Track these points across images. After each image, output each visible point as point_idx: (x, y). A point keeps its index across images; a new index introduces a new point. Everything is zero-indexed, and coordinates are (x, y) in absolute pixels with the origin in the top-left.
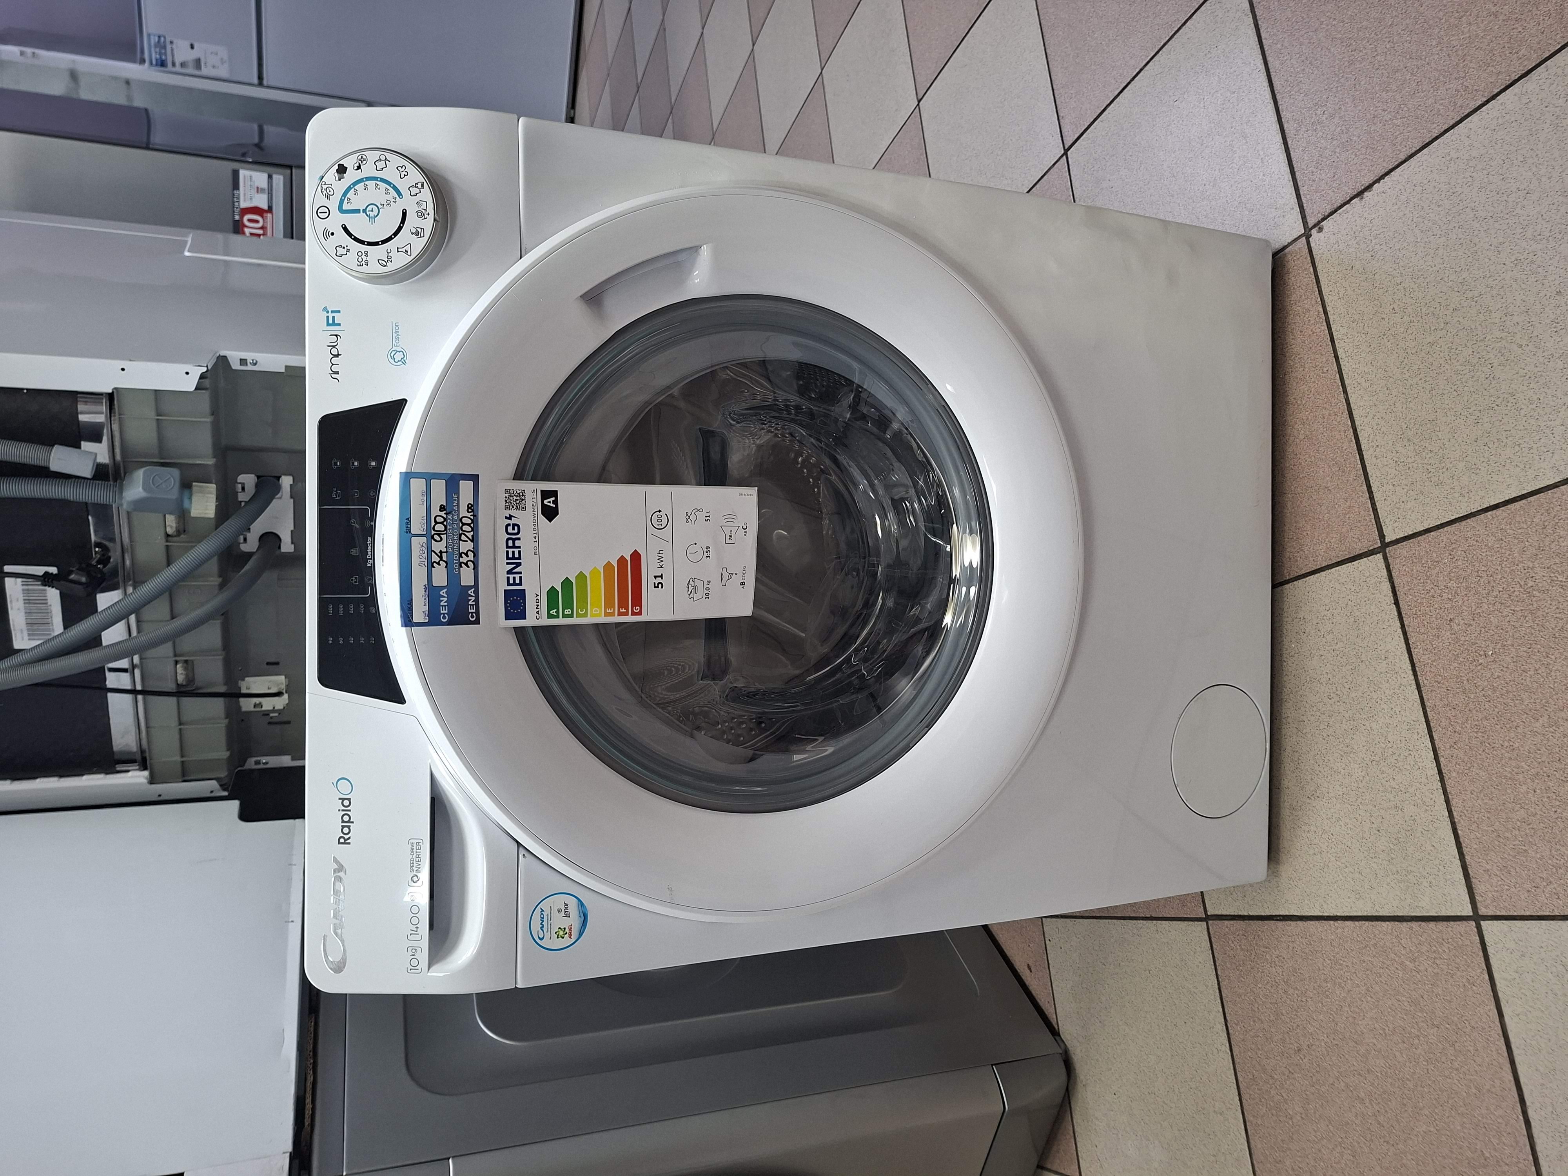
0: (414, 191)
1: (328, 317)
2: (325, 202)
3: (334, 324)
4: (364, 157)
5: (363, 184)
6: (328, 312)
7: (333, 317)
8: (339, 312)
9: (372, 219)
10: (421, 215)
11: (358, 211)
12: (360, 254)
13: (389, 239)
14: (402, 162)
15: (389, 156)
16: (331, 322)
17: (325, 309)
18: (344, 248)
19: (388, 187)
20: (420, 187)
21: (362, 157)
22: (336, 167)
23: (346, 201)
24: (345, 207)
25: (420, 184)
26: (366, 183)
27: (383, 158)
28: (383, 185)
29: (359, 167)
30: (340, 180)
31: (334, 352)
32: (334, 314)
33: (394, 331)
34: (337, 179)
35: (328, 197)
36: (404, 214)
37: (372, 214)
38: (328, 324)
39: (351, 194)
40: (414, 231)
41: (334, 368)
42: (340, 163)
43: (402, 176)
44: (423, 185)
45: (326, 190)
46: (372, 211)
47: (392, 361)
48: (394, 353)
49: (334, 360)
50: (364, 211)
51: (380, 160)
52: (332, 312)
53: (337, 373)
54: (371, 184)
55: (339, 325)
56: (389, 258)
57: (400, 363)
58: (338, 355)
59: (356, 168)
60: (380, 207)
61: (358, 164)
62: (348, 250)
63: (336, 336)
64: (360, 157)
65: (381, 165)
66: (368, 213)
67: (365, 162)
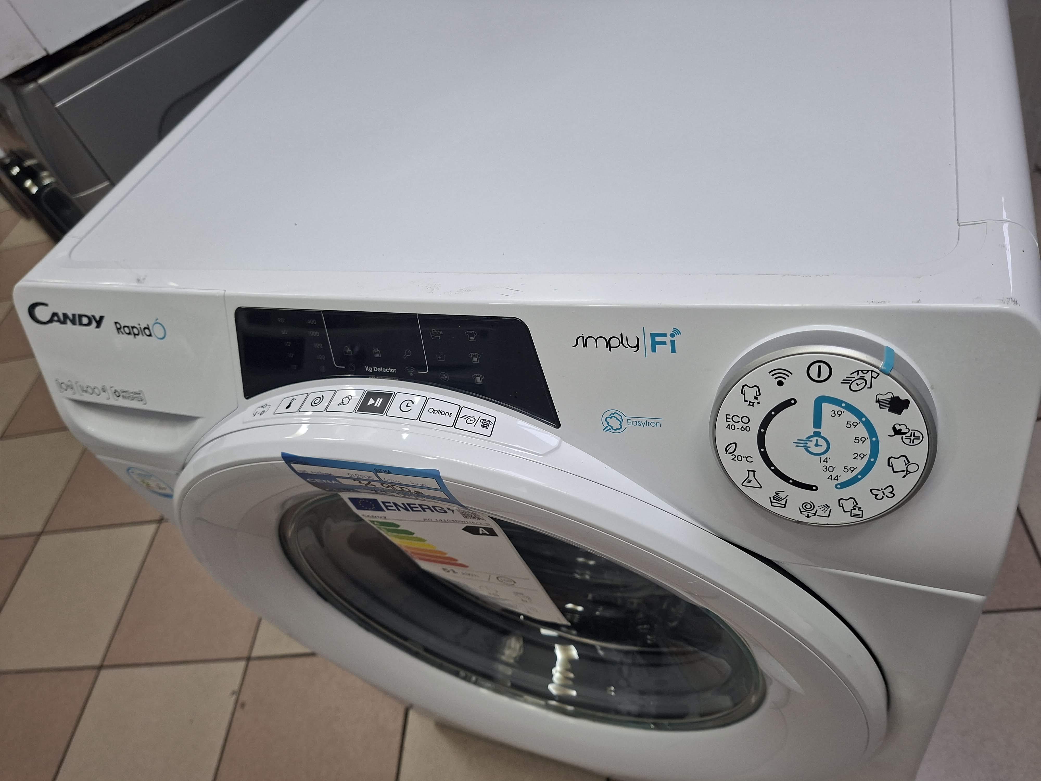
0: (848, 505)
1: (665, 335)
2: (838, 376)
3: (654, 344)
4: (916, 442)
5: (867, 436)
6: (672, 335)
7: (664, 343)
8: (673, 351)
9: (804, 444)
10: (807, 508)
11: (817, 423)
12: (745, 420)
13: (769, 463)
14: (900, 495)
15: (913, 479)
16: (658, 339)
17: (676, 332)
18: (756, 398)
19: (856, 472)
20: (853, 512)
21: (918, 438)
22: (904, 395)
23: (837, 408)
24: (827, 408)
25: (860, 512)
26: (868, 442)
27: (912, 468)
28: (861, 464)
29: (897, 432)
30: (878, 401)
31: (614, 343)
32: (669, 344)
33: (648, 420)
34: (880, 397)
35: (847, 381)
36: (809, 487)
37: (812, 444)
38: (653, 336)
39: (849, 416)
40: (782, 495)
41: (590, 342)
42: (912, 403)
43: (875, 492)
44: (856, 516)
45: (862, 378)
46: (817, 445)
47: (607, 415)
48: (619, 418)
49: (602, 342)
50: (817, 434)
51: (908, 463)
52: (673, 343)
53: (585, 344)
54: (866, 448)
55: (654, 350)
56: (740, 458)
57: (606, 425)
58: (610, 348)
59: (898, 428)
60: (823, 457)
61: (904, 430)
62: (751, 404)
63: (638, 346)
64: (917, 434)
65: (899, 465)
66: (814, 439)
67: (907, 441)
